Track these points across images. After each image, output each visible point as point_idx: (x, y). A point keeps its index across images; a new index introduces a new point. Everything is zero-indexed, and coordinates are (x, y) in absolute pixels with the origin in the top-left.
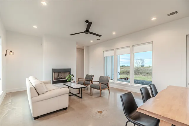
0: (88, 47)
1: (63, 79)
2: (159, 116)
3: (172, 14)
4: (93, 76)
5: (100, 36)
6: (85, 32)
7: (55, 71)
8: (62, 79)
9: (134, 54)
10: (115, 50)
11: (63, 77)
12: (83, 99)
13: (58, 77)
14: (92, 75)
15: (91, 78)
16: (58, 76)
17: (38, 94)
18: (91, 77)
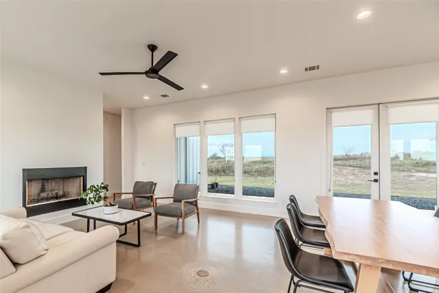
0: (132, 111)
1: (61, 197)
2: (380, 261)
3: (312, 68)
4: (155, 184)
5: (179, 88)
6: (146, 73)
7: (30, 176)
8: (57, 198)
9: (241, 135)
10: (202, 123)
11: (61, 193)
12: (141, 248)
13: (44, 195)
14: (152, 182)
15: (151, 189)
16: (43, 190)
17: (16, 264)
18: (148, 187)
